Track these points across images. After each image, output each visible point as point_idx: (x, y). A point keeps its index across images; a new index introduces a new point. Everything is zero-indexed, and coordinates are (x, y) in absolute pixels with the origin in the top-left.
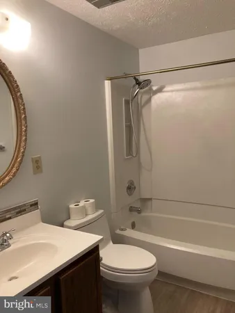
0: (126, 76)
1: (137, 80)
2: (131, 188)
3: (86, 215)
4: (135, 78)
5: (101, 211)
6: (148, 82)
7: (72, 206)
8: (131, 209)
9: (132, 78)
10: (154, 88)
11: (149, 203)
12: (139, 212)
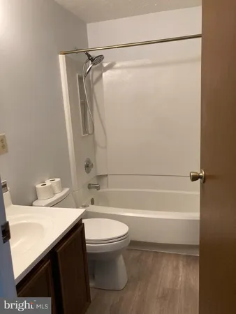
0: (77, 51)
1: (89, 56)
2: (88, 166)
3: (54, 194)
4: (87, 54)
5: (67, 190)
6: (101, 58)
7: (39, 186)
8: (90, 186)
9: (84, 54)
10: (105, 65)
11: (105, 179)
12: (98, 188)
